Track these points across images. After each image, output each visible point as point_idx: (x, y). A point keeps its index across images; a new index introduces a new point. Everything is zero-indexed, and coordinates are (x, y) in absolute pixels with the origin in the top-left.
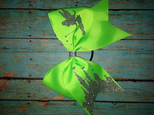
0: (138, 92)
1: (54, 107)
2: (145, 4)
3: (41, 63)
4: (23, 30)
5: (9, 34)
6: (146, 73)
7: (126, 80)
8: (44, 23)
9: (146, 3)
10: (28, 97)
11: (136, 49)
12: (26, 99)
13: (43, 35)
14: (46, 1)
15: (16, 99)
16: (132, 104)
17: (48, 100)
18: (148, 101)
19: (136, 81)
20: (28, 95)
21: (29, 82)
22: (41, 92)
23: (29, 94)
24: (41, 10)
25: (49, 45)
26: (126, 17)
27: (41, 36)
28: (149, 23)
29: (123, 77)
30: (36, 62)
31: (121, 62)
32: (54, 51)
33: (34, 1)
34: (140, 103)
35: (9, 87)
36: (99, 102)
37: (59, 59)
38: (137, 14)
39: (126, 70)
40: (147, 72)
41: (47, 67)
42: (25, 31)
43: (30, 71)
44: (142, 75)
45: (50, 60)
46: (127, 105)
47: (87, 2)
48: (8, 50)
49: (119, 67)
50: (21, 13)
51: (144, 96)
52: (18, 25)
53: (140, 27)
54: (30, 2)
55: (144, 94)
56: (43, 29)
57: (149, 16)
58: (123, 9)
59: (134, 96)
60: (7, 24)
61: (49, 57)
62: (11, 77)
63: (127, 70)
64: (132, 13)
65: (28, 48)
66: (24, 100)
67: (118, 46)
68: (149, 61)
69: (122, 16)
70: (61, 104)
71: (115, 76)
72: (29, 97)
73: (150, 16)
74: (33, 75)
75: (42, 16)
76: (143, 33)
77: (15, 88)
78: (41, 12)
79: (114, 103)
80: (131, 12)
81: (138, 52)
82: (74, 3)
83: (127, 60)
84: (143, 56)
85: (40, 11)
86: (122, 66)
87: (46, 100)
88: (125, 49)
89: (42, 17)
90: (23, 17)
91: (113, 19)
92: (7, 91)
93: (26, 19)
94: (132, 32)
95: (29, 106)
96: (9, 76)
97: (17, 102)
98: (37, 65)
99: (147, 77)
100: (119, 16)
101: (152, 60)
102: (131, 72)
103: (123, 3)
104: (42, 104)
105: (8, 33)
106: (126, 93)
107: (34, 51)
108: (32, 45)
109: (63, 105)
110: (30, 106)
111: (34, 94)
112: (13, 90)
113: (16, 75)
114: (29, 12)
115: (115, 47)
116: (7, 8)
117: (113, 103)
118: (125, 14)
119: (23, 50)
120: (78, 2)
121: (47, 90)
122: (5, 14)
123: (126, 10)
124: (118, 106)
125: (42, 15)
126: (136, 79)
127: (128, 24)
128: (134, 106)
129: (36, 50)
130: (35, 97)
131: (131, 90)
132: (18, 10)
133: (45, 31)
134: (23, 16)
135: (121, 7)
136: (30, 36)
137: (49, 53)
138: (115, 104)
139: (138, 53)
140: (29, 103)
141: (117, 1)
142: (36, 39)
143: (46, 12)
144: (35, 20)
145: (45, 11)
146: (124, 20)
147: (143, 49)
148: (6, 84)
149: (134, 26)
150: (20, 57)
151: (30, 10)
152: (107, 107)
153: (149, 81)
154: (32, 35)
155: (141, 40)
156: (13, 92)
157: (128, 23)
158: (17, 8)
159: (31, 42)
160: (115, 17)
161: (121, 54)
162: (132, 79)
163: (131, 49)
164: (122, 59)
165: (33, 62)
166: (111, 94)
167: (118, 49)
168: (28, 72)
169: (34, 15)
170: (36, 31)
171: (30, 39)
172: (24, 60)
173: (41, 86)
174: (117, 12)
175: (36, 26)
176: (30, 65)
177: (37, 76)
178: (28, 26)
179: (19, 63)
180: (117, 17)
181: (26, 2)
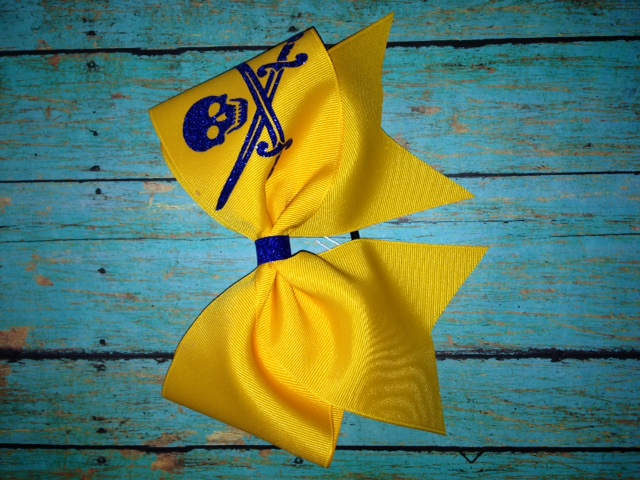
0: (575, 406)
1: (211, 473)
2: (599, 12)
3: (145, 285)
4: (64, 143)
5: (6, 164)
6: (608, 321)
7: (520, 355)
9: (601, 8)
10: (97, 435)
11: (563, 214)
12: (92, 444)
13: (151, 162)
14: (159, 14)
15: (46, 442)
16: (546, 457)
17: (183, 445)
18: (617, 445)
19: (565, 357)
20: (97, 425)
22: (151, 411)
23: (101, 419)
24: (137, 52)
25: (177, 207)
26: (515, 73)
27: (142, 170)
28: (619, 98)
29: (508, 342)
30: (125, 283)
31: (496, 275)
32: (200, 232)
33: (106, 17)
34: (580, 453)
35: (15, 393)
36: (401, 452)
37: (224, 266)
38: (563, 59)
39: (516, 310)
40: (610, 317)
41: (175, 303)
42: (74, 147)
43: (102, 323)
44: (589, 328)
45: (184, 271)
46: (527, 461)
47: (340, 13)
48: (4, 235)
49: (485, 297)
50: (52, 71)
51: (598, 420)
52: (42, 124)
53: (575, 118)
54: (90, 21)
55: (602, 414)
56: (152, 136)
57: (617, 68)
58: (500, 37)
59: (554, 422)
61: (179, 260)
62: (21, 350)
63: (521, 311)
64: (538, 57)
65: (88, 224)
66: (83, 444)
67: (483, 206)
68: (622, 269)
69: (495, 69)
70: (238, 463)
71: (470, 338)
72: (103, 435)
73: (620, 67)
74: (114, 341)
75: (142, 81)
76: (589, 145)
77: (42, 396)
78: (138, 63)
79: (466, 453)
80: (537, 51)
81: (569, 228)
82: (283, 20)
83: (523, 263)
84: (591, 246)
85: (136, 56)
86: (500, 291)
87: (175, 445)
88: (511, 215)
89: (145, 85)
90: (63, 87)
91: (455, 83)
92: (9, 407)
93: (74, 95)
94: (540, 142)
95: (105, 470)
96: (14, 344)
97: (54, 455)
98: (131, 297)
99: (613, 337)
100: (483, 70)
101: (634, 262)
102: (539, 317)
103: (500, 9)
104: (157, 462)
105: (2, 159)
106: (519, 410)
107: (116, 236)
108: (107, 207)
109: (249, 467)
110: (110, 473)
111: (123, 422)
112: (33, 402)
113: (41, 340)
114: (88, 65)
115: (467, 211)
117: (464, 455)
118: (511, 59)
119: (66, 233)
120: (300, 15)
123: (514, 41)
124: (486, 467)
125: (144, 78)
126: (562, 349)
127: (525, 107)
128: (556, 465)
129: (124, 233)
130: (130, 434)
131: (540, 397)
132: (38, 56)
133: (158, 148)
134: (64, 83)
135: (490, 30)
136: (95, 168)
137: (182, 242)
138: (471, 458)
139: (571, 233)
140: (102, 461)
141: (472, 4)
142: (121, 182)
143: (159, 63)
144: (116, 101)
145: (157, 57)
146: (506, 87)
147: (590, 215)
148: (4, 379)
149: (553, 114)
150: (56, 263)
151: (91, 57)
152: (438, 471)
153: (622, 355)
154: (102, 167)
155: (585, 176)
156: (34, 413)
157: (522, 102)
158: (33, 49)
159: (99, 197)
160: (466, 77)
161: (496, 240)
162: (547, 347)
163: (537, 216)
164: (500, 263)
165: (113, 283)
166: (455, 414)
167: (481, 217)
168: (91, 328)
169: (108, 78)
170: (120, 147)
171: (96, 183)
172: (74, 273)
173: (150, 386)
174: (471, 51)
175: (118, 125)
176: (102, 295)
177: (132, 344)
178: (83, 126)
179: (53, 288)
180: (475, 74)
181: (71, 20)
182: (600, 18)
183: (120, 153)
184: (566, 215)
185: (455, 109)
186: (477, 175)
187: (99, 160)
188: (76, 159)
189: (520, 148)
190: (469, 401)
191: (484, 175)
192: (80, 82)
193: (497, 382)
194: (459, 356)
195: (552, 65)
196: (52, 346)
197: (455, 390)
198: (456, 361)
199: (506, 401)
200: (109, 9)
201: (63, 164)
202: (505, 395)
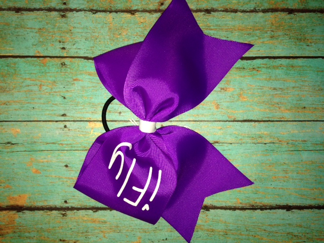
0: (296, 232)
2: (310, 44)
4: (48, 102)
5: (17, 112)
6: (312, 192)
7: (271, 208)
8: (94, 87)
11: (292, 140)
13: (92, 112)
14: (98, 40)
19: (292, 209)
21: (64, 215)
22: (89, 237)
23: (64, 241)
24: (87, 58)
26: (270, 73)
27: (88, 116)
28: (319, 86)
29: (266, 201)
31: (260, 169)
33: (71, 40)
35: (20, 228)
38: (292, 66)
39: (270, 186)
40: (313, 190)
42: (54, 104)
43: (65, 192)
44: (304, 195)
48: (16, 148)
49: (255, 180)
50: (43, 66)
51: (308, 239)
52: (37, 93)
53: (298, 95)
54: (63, 42)
55: (309, 236)
56: (93, 100)
57: (318, 71)
58: (263, 56)
59: (287, 240)
60: (13, 89)
62: (23, 206)
63: (272, 187)
64: (281, 66)
65: (60, 143)
68: (319, 167)
69: (261, 71)
71: (248, 200)
73: (319, 71)
74: (72, 201)
76: (305, 108)
77: (34, 229)
78: (87, 64)
80: (280, 63)
81: (295, 147)
83: (273, 164)
84: (305, 156)
85: (86, 60)
86: (262, 177)
88: (268, 140)
89: (90, 74)
90: (48, 74)
91: (241, 77)
92: (17, 235)
93: (54, 79)
94: (282, 106)
99: (315, 199)
100: (254, 71)
102: (281, 190)
103: (263, 42)
105: (15, 110)
106: (270, 235)
107: (74, 149)
108: (70, 134)
111: (75, 242)
112: (29, 232)
113: (34, 201)
114: (62, 64)
115: (247, 138)
116: (11, 55)
118: (268, 66)
119: (48, 147)
121: (102, 232)
122: (6, 68)
123: (270, 58)
125: (89, 71)
126: (291, 205)
127: (275, 89)
129: (78, 147)
131: (280, 228)
132: (35, 59)
133: (96, 105)
134: (49, 73)
135: (258, 52)
136: (64, 115)
139: (296, 149)
142: (77, 122)
144: (75, 82)
146: (266, 79)
147: (305, 141)
148: (14, 221)
149: (287, 93)
150: (43, 162)
151: (63, 60)
153: (319, 207)
154: (67, 115)
155: (302, 122)
156: (29, 238)
157: (273, 87)
158: (33, 55)
159: (65, 129)
160: (247, 74)
161: (260, 152)
162: (284, 204)
163: (280, 141)
164: (263, 163)
165: (72, 172)
166: (240, 237)
167: (254, 141)
168: (60, 194)
169: (71, 71)
170: (77, 105)
171: (64, 122)
172: (52, 167)
173: (89, 224)
174: (249, 62)
175: (76, 94)
176: (66, 178)
177: (80, 203)
178: (58, 94)
179: (41, 175)
180: (250, 73)
181: (53, 41)
182: (310, 47)
183: (77, 108)
184: (294, 140)
185: (241, 89)
186: (251, 121)
187: (66, 111)
188: (55, 110)
189: (272, 109)
190: (247, 230)
191: (255, 121)
192: (57, 72)
193: (260, 221)
194: (243, 209)
195: (287, 69)
196: (40, 204)
197: (240, 226)
198: (241, 211)
199: (265, 230)
200: (72, 37)
201: (48, 112)
202: (264, 227)
